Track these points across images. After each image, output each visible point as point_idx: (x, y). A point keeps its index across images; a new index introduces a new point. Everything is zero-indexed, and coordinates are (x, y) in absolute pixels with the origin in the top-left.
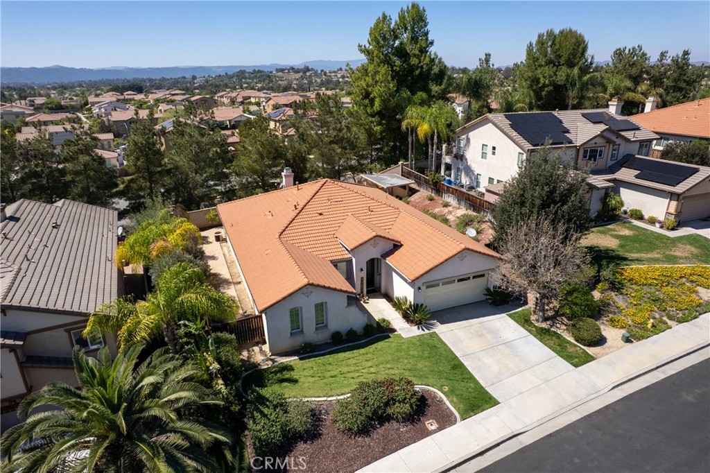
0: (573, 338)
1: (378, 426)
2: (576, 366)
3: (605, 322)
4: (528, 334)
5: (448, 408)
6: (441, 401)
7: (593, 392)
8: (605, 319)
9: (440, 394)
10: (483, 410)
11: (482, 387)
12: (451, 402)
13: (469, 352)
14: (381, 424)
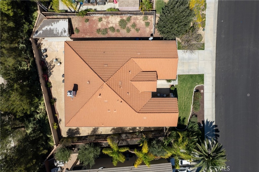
5: (200, 86)
9: (197, 86)
12: (200, 84)
13: (188, 71)
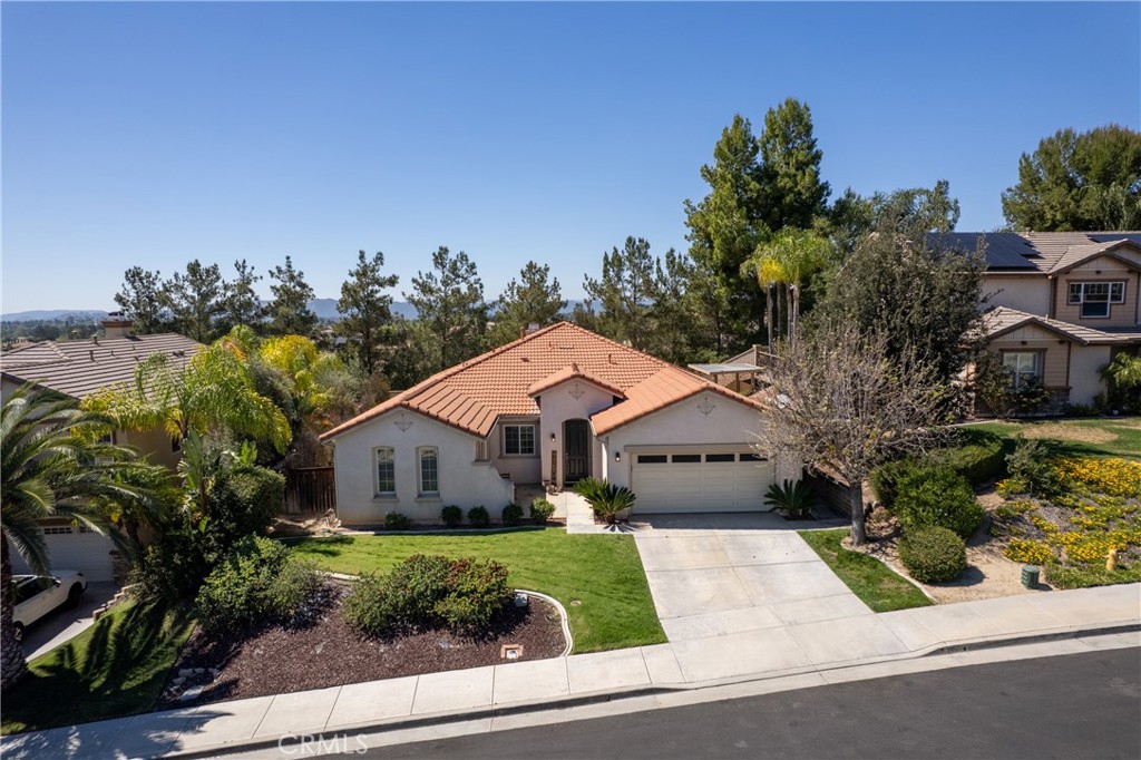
0: (906, 571)
1: (415, 632)
2: (877, 609)
3: (995, 549)
4: (819, 558)
5: (561, 632)
6: (557, 621)
7: (884, 652)
8: (999, 544)
9: (561, 610)
10: (625, 646)
11: (655, 615)
12: (572, 623)
13: (672, 568)
14: (421, 631)
